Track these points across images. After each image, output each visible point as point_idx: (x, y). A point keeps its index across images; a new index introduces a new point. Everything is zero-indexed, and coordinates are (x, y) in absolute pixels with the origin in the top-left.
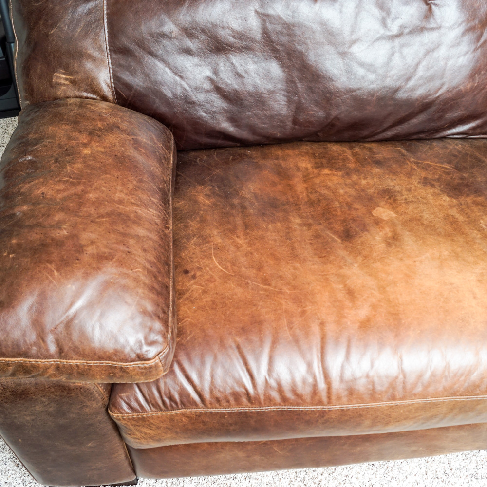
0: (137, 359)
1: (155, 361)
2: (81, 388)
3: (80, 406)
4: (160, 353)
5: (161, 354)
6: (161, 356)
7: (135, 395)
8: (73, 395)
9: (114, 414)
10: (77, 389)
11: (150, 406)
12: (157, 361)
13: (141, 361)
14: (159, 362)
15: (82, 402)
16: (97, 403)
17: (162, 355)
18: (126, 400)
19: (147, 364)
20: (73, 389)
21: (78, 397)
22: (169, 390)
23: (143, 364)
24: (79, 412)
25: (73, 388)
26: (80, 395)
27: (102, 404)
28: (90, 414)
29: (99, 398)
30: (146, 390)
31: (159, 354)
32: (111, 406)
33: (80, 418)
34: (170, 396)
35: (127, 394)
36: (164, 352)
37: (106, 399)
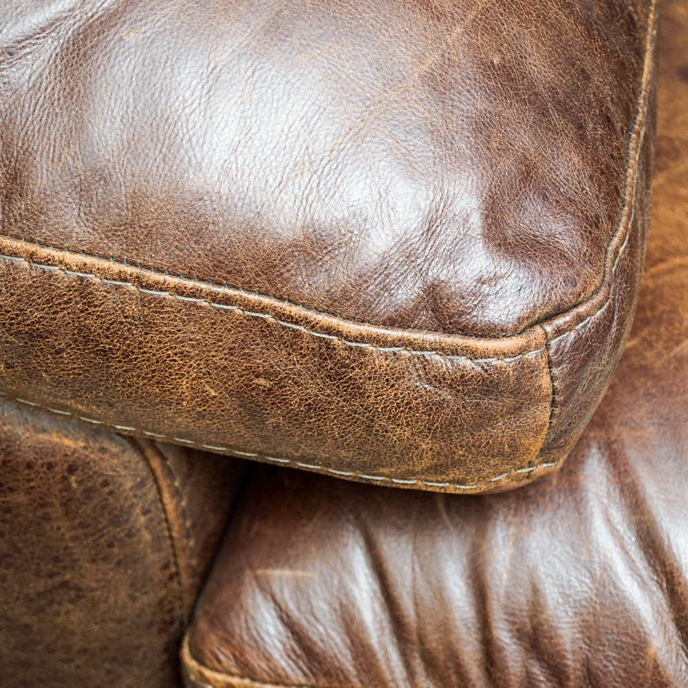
0: (425, 316)
1: (523, 350)
2: (72, 469)
3: (41, 585)
4: (559, 311)
5: (560, 321)
6: (559, 332)
7: (342, 586)
8: (21, 498)
9: (208, 673)
10: (50, 466)
11: (408, 666)
12: (531, 356)
13: (447, 331)
14: (543, 363)
15: (57, 560)
16: (136, 585)
17: (569, 327)
18: (292, 607)
19: (473, 355)
20: (29, 466)
21: (46, 518)
22: (535, 591)
23: (455, 352)
24: (27, 620)
25: (31, 456)
26: (56, 511)
27: (161, 603)
28: (84, 651)
29: (152, 557)
30: (407, 569)
31: (548, 318)
32: (203, 625)
33: (26, 664)
34: (535, 629)
35: (299, 573)
36: (580, 318)
37: (186, 580)
